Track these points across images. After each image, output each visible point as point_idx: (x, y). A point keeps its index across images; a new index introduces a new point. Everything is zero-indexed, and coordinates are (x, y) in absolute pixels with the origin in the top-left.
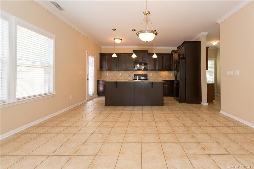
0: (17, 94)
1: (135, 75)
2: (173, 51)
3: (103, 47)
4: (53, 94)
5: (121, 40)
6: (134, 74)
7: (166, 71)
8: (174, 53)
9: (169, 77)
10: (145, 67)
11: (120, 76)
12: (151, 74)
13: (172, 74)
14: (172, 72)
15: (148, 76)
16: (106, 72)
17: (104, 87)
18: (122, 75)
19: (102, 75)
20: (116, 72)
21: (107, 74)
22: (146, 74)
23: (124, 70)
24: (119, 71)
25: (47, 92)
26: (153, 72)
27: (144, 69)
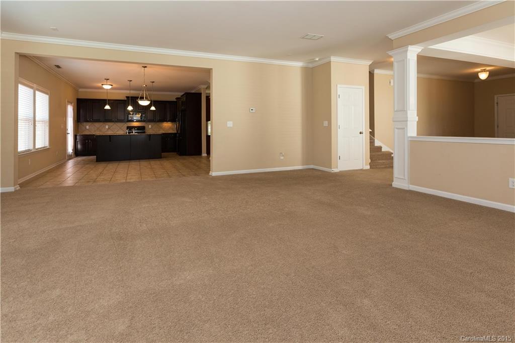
0: (36, 145)
1: (128, 128)
3: (80, 90)
4: (48, 147)
5: (112, 85)
11: (107, 129)
12: (150, 126)
15: (146, 128)
16: (85, 123)
17: (83, 144)
18: (109, 128)
19: (79, 128)
20: (101, 123)
21: (87, 127)
22: (143, 126)
23: (113, 122)
24: (105, 123)
25: (43, 146)
26: (153, 124)
27: (141, 120)
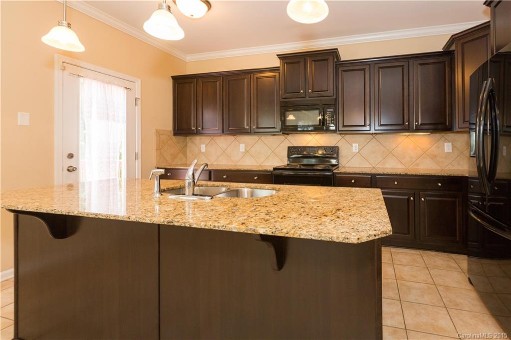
2: (454, 39)
6: (289, 147)
7: (418, 130)
8: (463, 44)
9: (434, 157)
10: (324, 119)
11: (243, 152)
12: (355, 147)
13: (448, 147)
14: (450, 136)
16: (198, 139)
18: (247, 151)
19: (188, 150)
21: (203, 148)
22: (333, 145)
24: (237, 137)
27: (321, 128)
